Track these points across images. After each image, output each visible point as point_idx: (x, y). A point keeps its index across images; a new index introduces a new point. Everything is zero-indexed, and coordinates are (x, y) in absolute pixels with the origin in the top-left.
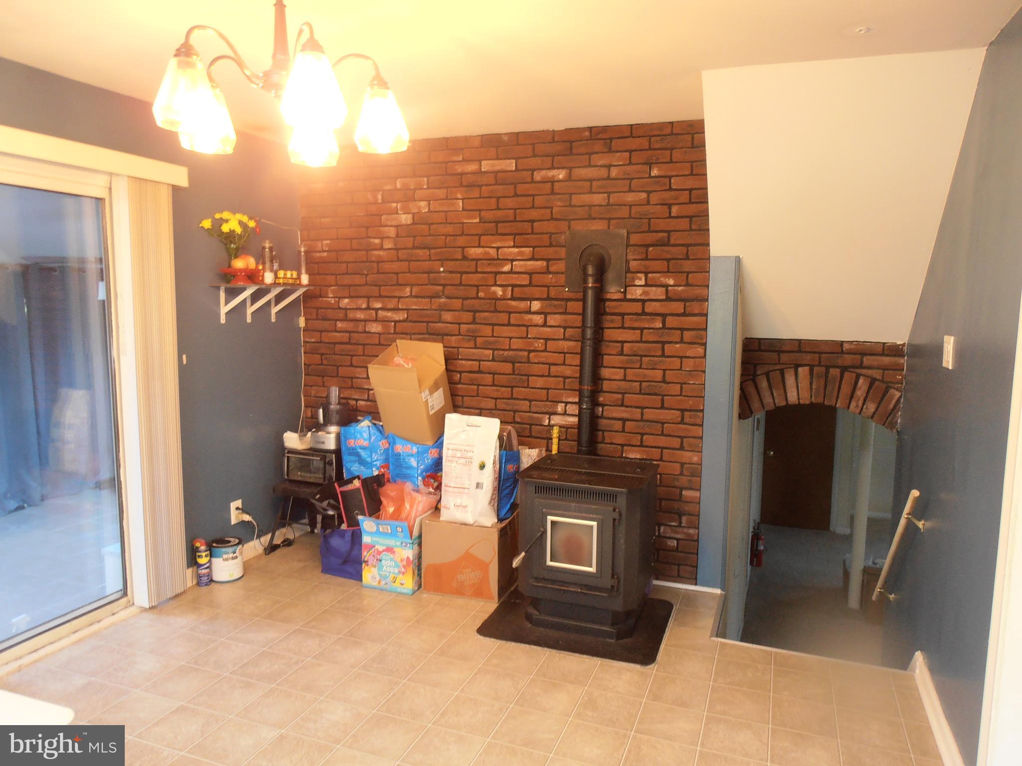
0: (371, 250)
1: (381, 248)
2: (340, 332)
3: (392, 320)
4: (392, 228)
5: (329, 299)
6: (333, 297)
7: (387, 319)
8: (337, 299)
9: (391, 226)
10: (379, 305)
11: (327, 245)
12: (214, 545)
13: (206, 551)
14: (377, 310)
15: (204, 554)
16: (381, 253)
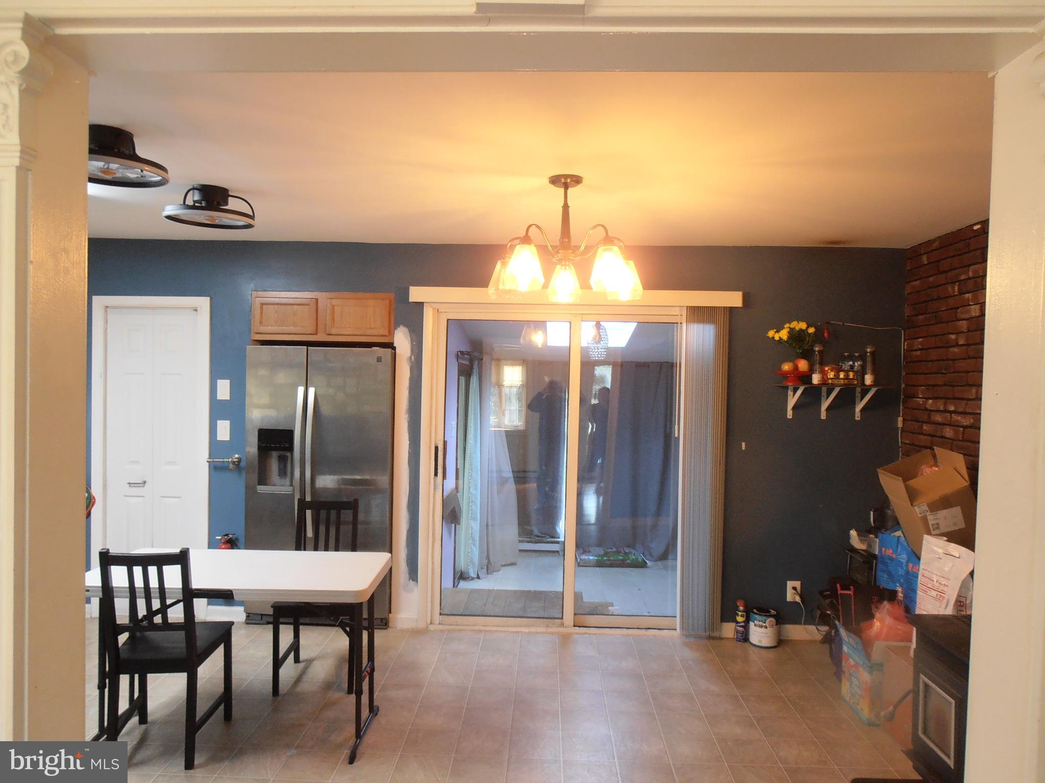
0: (950, 347)
1: (957, 345)
2: (925, 435)
3: (962, 424)
4: (965, 322)
5: (919, 399)
6: (922, 398)
7: (957, 424)
8: (925, 400)
9: (964, 320)
10: (952, 408)
11: (921, 343)
12: (755, 610)
13: (743, 612)
14: (951, 412)
15: (740, 613)
16: (956, 350)
